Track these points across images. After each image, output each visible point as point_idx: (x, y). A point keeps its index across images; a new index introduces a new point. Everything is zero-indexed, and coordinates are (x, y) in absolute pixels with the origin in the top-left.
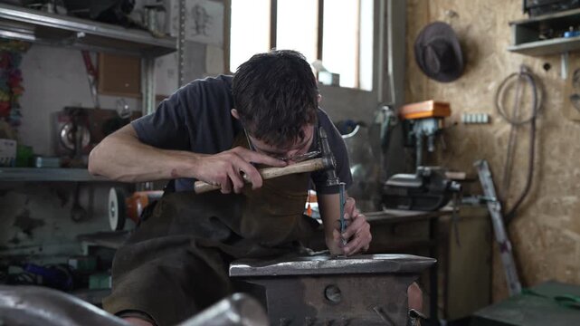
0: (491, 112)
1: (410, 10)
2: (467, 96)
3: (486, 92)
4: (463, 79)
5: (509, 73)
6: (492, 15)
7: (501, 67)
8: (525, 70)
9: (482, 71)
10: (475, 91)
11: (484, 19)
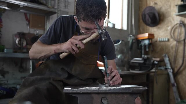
0: (169, 37)
1: (140, 2)
2: (160, 32)
3: (167, 30)
4: (159, 26)
5: (175, 23)
6: (169, 3)
7: (173, 22)
8: (181, 22)
9: (165, 23)
10: (163, 30)
11: (166, 5)
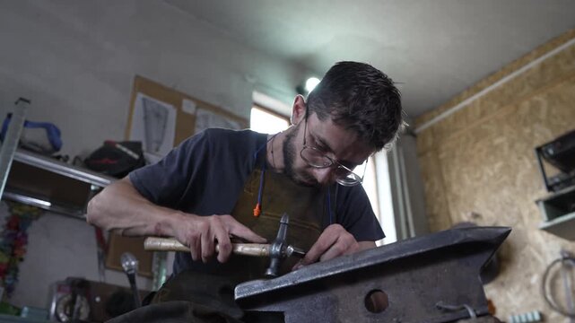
0: (542, 307)
1: (431, 220)
2: (509, 295)
3: (529, 287)
4: (501, 278)
5: (550, 260)
6: (516, 209)
7: (540, 258)
8: (566, 255)
9: (519, 266)
10: (517, 288)
11: (509, 214)
